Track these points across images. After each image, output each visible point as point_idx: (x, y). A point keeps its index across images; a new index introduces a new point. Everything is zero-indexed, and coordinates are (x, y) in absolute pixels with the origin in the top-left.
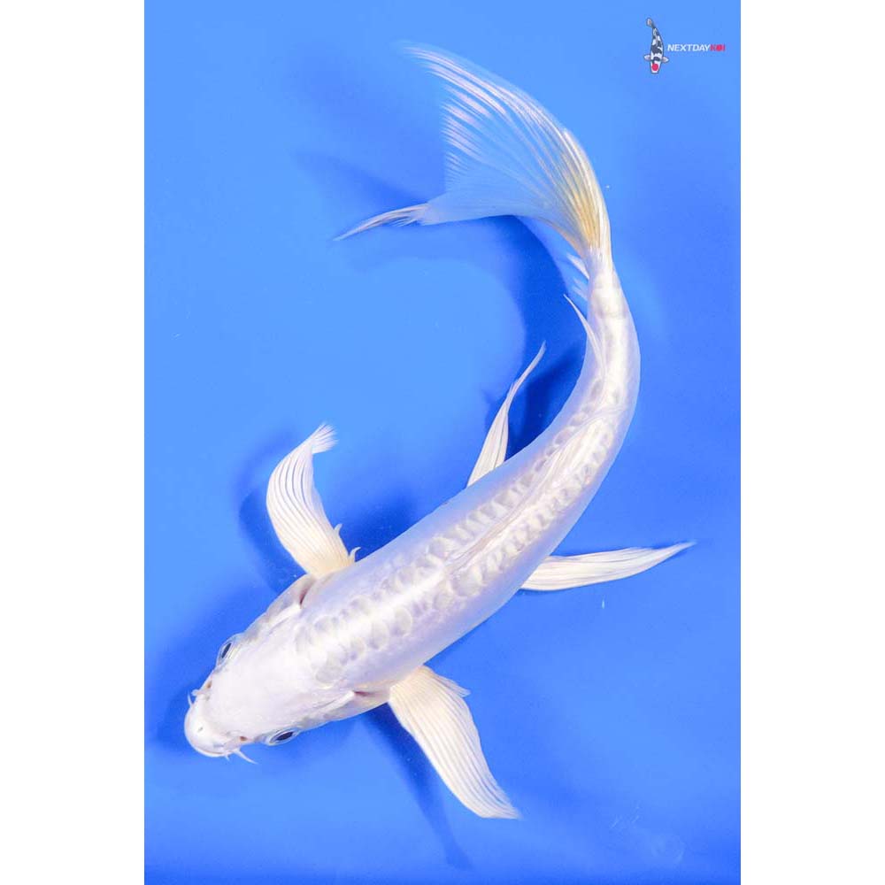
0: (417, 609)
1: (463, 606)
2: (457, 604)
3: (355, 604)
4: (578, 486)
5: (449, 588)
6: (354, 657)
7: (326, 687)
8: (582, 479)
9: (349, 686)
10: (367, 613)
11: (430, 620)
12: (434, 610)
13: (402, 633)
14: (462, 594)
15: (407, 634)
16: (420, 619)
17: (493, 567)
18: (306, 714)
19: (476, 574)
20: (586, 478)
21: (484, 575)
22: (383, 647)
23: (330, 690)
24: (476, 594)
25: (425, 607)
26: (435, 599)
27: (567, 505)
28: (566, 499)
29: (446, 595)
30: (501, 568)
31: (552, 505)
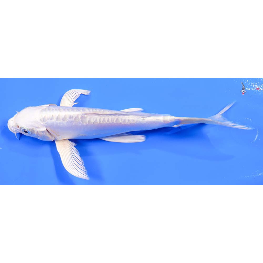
0: (71, 117)
1: (80, 124)
2: (80, 123)
3: (59, 109)
4: (120, 122)
5: (80, 117)
6: (51, 119)
7: (42, 123)
8: (122, 121)
9: (46, 126)
10: (60, 111)
11: (71, 122)
12: (73, 120)
13: (64, 121)
14: (82, 122)
15: (65, 122)
16: (69, 120)
17: (92, 121)
18: (33, 128)
19: (87, 120)
20: (123, 122)
21: (89, 121)
22: (58, 122)
23: (42, 124)
24: (85, 124)
25: (72, 117)
26: (76, 118)
27: (115, 122)
28: (116, 121)
29: (78, 119)
30: (94, 123)
31: (112, 119)
